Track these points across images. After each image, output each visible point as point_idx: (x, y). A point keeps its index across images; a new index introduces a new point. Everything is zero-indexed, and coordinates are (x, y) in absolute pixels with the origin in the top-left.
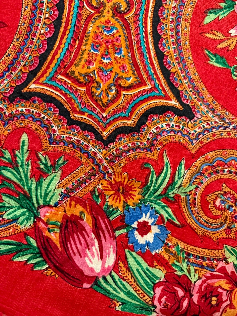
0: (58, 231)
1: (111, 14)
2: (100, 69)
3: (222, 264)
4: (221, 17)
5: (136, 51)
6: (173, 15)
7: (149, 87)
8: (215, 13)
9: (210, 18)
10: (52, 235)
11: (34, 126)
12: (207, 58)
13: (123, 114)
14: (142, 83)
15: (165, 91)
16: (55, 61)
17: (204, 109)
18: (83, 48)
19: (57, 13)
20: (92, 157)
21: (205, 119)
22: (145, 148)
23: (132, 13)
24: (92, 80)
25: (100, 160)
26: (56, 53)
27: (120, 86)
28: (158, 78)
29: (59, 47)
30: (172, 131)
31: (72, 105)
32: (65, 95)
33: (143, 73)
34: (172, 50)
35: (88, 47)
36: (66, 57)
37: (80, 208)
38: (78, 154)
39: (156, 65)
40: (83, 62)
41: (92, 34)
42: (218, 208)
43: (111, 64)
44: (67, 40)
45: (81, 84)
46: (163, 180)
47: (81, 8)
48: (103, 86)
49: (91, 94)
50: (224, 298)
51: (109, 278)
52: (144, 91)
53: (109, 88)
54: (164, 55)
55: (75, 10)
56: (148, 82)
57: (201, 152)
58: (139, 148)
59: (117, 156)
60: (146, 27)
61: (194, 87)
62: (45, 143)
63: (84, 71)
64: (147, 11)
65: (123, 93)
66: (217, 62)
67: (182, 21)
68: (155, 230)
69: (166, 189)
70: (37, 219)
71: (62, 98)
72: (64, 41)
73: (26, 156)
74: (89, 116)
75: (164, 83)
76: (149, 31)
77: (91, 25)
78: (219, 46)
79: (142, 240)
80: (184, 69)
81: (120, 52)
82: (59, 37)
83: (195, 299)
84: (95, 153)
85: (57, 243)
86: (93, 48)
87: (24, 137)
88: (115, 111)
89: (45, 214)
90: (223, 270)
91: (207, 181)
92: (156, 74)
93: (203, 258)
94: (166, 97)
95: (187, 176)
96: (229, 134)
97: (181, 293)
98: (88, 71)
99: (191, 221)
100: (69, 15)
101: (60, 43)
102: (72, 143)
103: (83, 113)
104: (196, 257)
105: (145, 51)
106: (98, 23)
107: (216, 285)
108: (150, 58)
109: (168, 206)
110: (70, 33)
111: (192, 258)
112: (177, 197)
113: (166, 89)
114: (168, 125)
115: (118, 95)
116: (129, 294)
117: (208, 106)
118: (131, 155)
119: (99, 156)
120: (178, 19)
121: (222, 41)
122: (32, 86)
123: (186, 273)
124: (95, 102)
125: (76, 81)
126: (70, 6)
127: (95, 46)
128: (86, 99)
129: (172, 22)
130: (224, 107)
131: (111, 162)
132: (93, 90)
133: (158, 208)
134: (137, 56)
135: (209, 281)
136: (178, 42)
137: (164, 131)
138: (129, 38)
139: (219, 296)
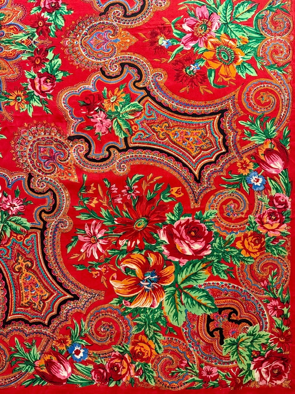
0: (45, 368)
1: (26, 271)
2: (32, 297)
3: (113, 353)
4: (74, 246)
5: (43, 281)
6: (52, 256)
7: (55, 294)
8: (71, 245)
9: (69, 249)
10: (43, 370)
11: (17, 333)
12: (75, 268)
13: (50, 310)
14: (52, 294)
15: (63, 293)
16: (13, 303)
17: (82, 292)
18: (22, 292)
19: (4, 282)
20: (45, 334)
21: (84, 297)
22: (65, 320)
23: (35, 265)
24: (32, 303)
25: (49, 334)
26: (12, 300)
27: (43, 300)
28: (58, 289)
29: (12, 297)
30: (72, 308)
31: (28, 317)
32: (23, 315)
33: (51, 289)
34: (59, 273)
35: (24, 290)
36: (16, 299)
37: (49, 356)
38: (39, 335)
39: (55, 283)
40: (24, 298)
41: (22, 284)
42: (103, 332)
43: (36, 292)
44: (13, 292)
45: (28, 307)
46: (77, 331)
47: (12, 275)
48: (37, 304)
49: (34, 309)
50: (120, 366)
51: (72, 377)
52: (54, 297)
53: (40, 303)
54: (56, 277)
55: (10, 278)
56: (54, 292)
57: (88, 312)
58: (62, 321)
59: (54, 329)
60: (43, 269)
61: (74, 285)
62: (25, 338)
63: (26, 301)
64: (40, 261)
65: (46, 302)
66: (80, 268)
67: (57, 257)
68: (82, 351)
69: (80, 333)
70: (35, 367)
71: (23, 317)
72: (13, 293)
73: (20, 346)
74: (37, 318)
75: (61, 289)
76: (45, 269)
77: (20, 280)
78: (79, 260)
79: (78, 357)
80: (67, 279)
81: (37, 285)
82: (10, 292)
83: (108, 371)
84: (46, 332)
85: (47, 372)
86: (26, 290)
87: (16, 339)
88: (46, 311)
89: (37, 364)
90: (115, 355)
91: (94, 323)
92: (56, 287)
93: (105, 354)
94: (65, 295)
95: (86, 325)
96: (96, 299)
97: (102, 371)
98: (28, 300)
99: (95, 342)
100: (9, 281)
101: (12, 295)
102: (35, 332)
103: (34, 318)
104: (103, 354)
105: (47, 279)
106: (22, 278)
107: (114, 362)
108: (51, 281)
109: (84, 340)
110: (13, 289)
111: (101, 356)
112: (85, 335)
113: (63, 291)
114: (70, 306)
115: (44, 304)
116: (82, 380)
117: (83, 291)
118: (60, 326)
119: (48, 332)
120: (55, 257)
121: (79, 257)
122: (9, 318)
123: (101, 362)
124: (36, 311)
125: (25, 307)
126: (8, 277)
127: (26, 288)
128: (32, 312)
129: (53, 260)
130: (90, 288)
131: (53, 333)
132: (34, 307)
133: (80, 342)
134: (45, 283)
135: (111, 362)
136: (60, 268)
137: (69, 310)
138: (38, 277)
139: (117, 366)
